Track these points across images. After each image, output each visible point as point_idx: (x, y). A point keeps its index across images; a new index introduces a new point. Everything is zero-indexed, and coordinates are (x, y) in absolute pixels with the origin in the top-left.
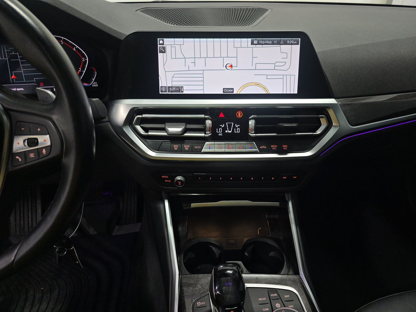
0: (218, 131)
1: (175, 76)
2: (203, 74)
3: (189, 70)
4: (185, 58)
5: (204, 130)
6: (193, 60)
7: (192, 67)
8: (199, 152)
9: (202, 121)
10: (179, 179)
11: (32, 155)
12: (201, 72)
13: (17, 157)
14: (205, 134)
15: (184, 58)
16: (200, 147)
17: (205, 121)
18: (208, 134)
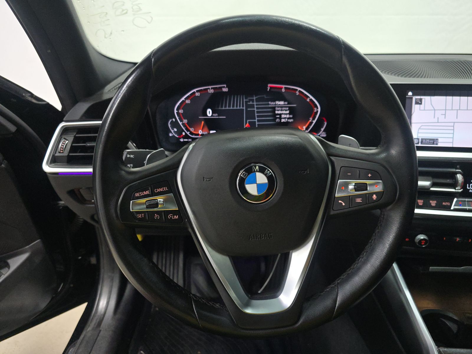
0: (469, 187)
1: (422, 128)
2: (453, 126)
3: (438, 122)
4: (435, 110)
5: (454, 186)
6: (443, 112)
7: (442, 119)
8: (448, 208)
9: (453, 175)
10: (422, 238)
11: (359, 200)
12: (452, 124)
13: (340, 201)
14: (455, 189)
15: (433, 110)
16: (448, 204)
17: (456, 175)
18: (459, 190)
